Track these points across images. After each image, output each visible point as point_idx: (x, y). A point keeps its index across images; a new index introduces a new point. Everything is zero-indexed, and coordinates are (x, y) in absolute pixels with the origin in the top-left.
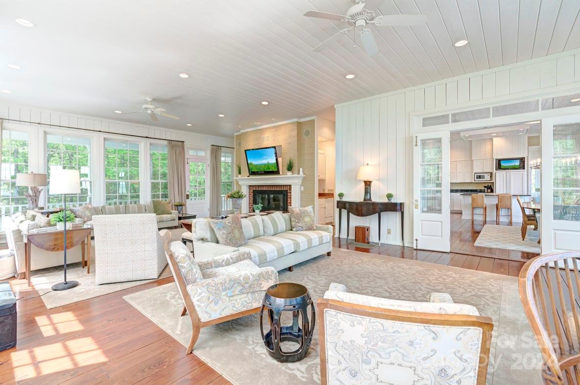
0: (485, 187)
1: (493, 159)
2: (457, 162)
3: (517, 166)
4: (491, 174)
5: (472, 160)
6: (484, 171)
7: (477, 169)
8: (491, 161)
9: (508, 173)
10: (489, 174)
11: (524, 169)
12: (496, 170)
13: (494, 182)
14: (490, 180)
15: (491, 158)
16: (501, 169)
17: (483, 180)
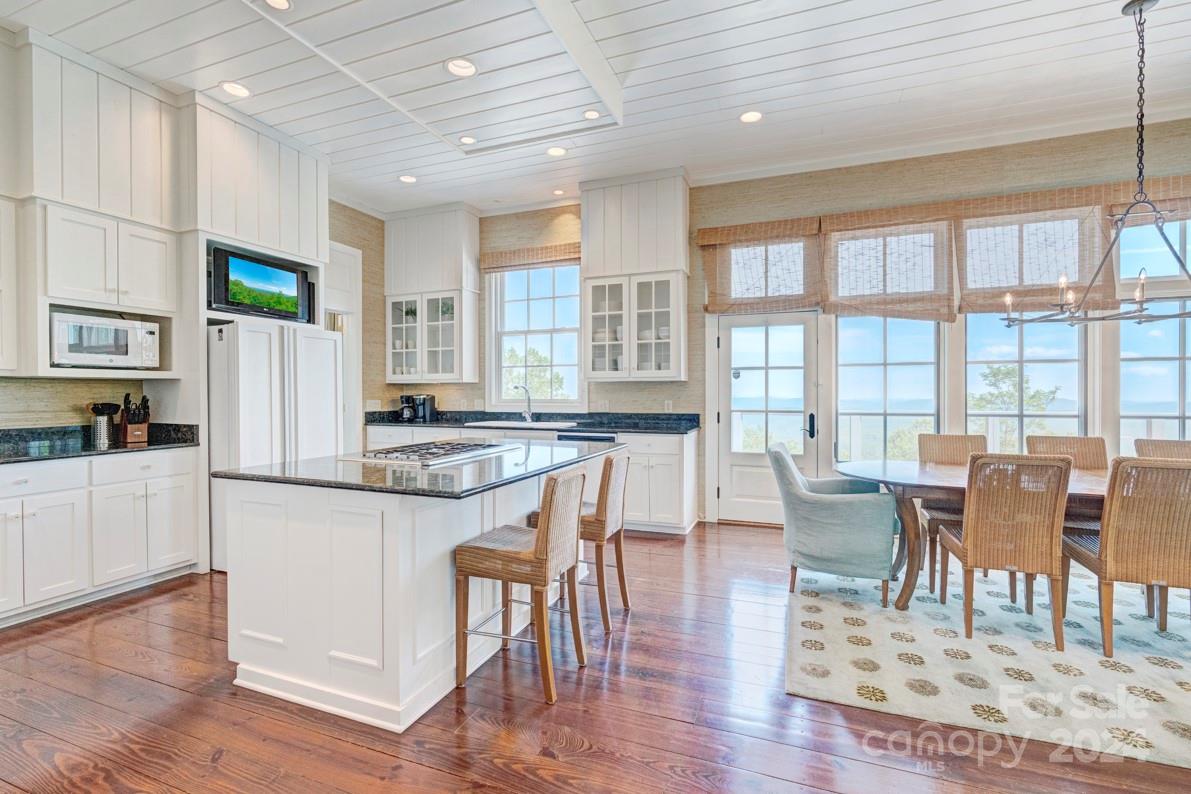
4: (165, 322)
6: (129, 305)
8: (165, 243)
9: (289, 333)
10: (155, 327)
11: (314, 323)
12: (209, 306)
13: (178, 380)
14: (158, 365)
15: (167, 228)
16: (228, 302)
17: (114, 365)
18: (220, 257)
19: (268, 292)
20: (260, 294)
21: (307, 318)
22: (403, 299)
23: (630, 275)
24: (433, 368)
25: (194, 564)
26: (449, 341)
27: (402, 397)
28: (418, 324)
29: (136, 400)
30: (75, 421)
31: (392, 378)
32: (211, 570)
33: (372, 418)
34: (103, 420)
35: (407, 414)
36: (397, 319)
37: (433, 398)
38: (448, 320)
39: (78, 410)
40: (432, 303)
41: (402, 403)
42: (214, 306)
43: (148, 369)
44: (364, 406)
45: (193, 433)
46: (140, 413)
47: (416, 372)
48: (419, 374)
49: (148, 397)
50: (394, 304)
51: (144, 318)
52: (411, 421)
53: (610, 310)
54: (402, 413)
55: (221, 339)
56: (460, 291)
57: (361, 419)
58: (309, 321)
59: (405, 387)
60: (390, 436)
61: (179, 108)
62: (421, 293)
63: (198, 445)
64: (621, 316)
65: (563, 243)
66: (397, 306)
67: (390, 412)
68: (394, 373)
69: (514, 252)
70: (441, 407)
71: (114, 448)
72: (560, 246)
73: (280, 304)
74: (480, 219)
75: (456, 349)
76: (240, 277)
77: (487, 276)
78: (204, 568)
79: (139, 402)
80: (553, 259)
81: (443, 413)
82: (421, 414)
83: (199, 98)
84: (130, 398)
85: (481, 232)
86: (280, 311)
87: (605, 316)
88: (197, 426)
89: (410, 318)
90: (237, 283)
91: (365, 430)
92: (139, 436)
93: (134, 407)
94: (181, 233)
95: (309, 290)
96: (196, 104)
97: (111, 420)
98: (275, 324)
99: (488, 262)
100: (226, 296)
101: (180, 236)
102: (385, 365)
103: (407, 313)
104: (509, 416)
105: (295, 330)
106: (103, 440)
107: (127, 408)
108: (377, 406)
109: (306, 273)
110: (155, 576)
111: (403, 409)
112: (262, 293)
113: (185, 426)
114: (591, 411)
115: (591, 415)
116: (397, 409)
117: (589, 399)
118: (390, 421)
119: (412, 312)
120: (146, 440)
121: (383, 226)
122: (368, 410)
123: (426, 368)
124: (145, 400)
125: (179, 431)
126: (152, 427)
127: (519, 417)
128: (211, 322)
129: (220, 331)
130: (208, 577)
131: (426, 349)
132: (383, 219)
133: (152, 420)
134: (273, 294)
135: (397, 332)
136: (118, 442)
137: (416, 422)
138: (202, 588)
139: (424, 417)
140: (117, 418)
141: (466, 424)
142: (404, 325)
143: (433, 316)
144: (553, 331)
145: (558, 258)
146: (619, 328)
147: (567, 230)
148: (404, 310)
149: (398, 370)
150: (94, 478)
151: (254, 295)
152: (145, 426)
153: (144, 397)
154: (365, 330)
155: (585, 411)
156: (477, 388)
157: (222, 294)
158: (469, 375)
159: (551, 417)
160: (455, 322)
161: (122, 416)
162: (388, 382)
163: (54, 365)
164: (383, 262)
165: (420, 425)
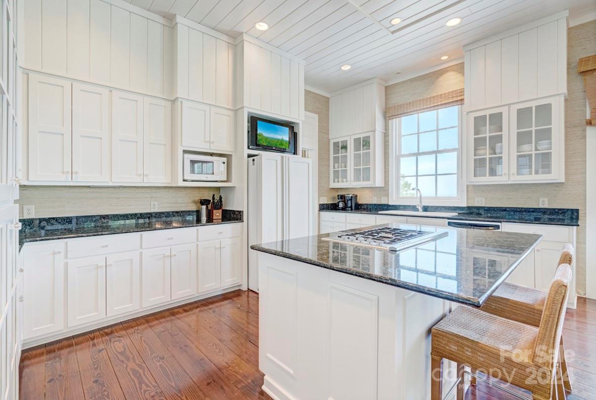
1: (239, 111)
4: (230, 158)
6: (214, 149)
8: (229, 116)
9: (286, 159)
10: (225, 159)
11: (297, 154)
12: (249, 148)
13: (234, 187)
14: (226, 180)
15: (231, 108)
16: (257, 145)
17: (208, 179)
18: (254, 121)
19: (276, 139)
20: (272, 141)
21: (293, 152)
22: (340, 140)
23: (509, 105)
24: (357, 179)
25: (241, 285)
26: (367, 161)
27: (338, 196)
28: (348, 154)
29: (217, 198)
30: (194, 208)
31: (334, 185)
32: (248, 289)
33: (323, 208)
34: (204, 207)
35: (341, 205)
36: (336, 151)
37: (356, 196)
38: (366, 149)
39: (195, 202)
40: (357, 141)
41: (339, 199)
42: (250, 147)
43: (222, 181)
44: (319, 201)
45: (240, 215)
46: (218, 205)
47: (347, 182)
48: (350, 183)
49: (222, 196)
50: (334, 143)
51: (221, 155)
52: (344, 209)
53: (490, 133)
54: (339, 205)
55: (254, 165)
56: (374, 131)
57: (317, 208)
58: (294, 154)
59: (339, 190)
60: (333, 218)
61: (236, 46)
62: (350, 136)
63: (243, 221)
64: (501, 136)
65: (447, 91)
66: (336, 145)
67: (332, 204)
68: (334, 182)
69: (410, 103)
70: (361, 201)
71: (209, 222)
72: (445, 94)
73: (282, 145)
74: (386, 87)
75: (371, 166)
76: (263, 132)
77: (390, 121)
78: (245, 288)
79: (218, 199)
80: (439, 104)
81: (361, 205)
82: (349, 205)
83: (245, 37)
84: (215, 197)
85: (386, 95)
86: (281, 149)
87: (486, 137)
88: (243, 211)
89: (343, 150)
90: (261, 135)
91: (319, 214)
92: (218, 216)
93: (216, 201)
94: (236, 110)
95: (294, 136)
96: (243, 40)
97: (207, 207)
98: (279, 155)
99: (390, 113)
100: (256, 142)
101: (236, 111)
102: (329, 177)
103: (342, 148)
104: (405, 207)
105: (289, 158)
106: (204, 218)
107: (213, 202)
108: (325, 201)
109: (293, 127)
110: (224, 290)
111: (339, 202)
113: (237, 211)
114: (470, 205)
115: (469, 208)
116: (336, 202)
117: (467, 196)
118: (332, 209)
119: (345, 147)
120: (221, 218)
121: (329, 100)
122: (321, 203)
123: (352, 179)
124: (221, 198)
125: (235, 214)
126: (223, 211)
127: (414, 208)
128: (249, 156)
129: (254, 160)
130: (246, 293)
131: (353, 167)
132: (329, 97)
133: (224, 208)
135: (336, 160)
136: (210, 220)
137: (347, 210)
138: (244, 298)
139: (351, 207)
140: (210, 206)
141: (379, 212)
142: (340, 155)
143: (357, 148)
144: (436, 152)
145: (443, 103)
146: (498, 145)
147: (450, 82)
148: (340, 146)
149: (336, 180)
150: (199, 238)
151: (268, 140)
152: (220, 211)
153: (220, 196)
154: (320, 159)
155: (465, 205)
156: (384, 190)
157: (255, 141)
158: (379, 182)
159: (436, 209)
160: (371, 150)
161: (212, 206)
162: (331, 187)
163: (184, 180)
164: (328, 121)
165: (350, 212)
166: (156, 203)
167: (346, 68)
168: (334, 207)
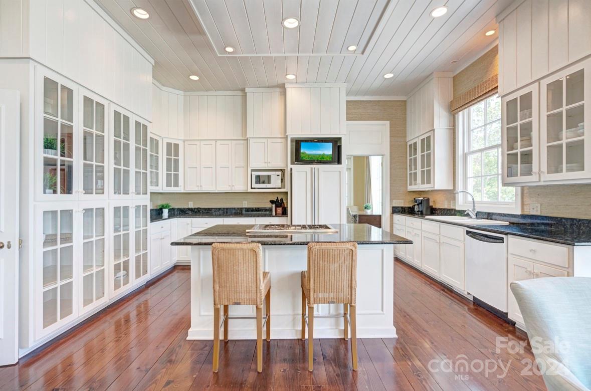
0: (272, 202)
1: (286, 137)
2: (218, 142)
3: (328, 156)
4: (283, 171)
5: (247, 140)
6: (271, 167)
7: (258, 161)
9: (314, 170)
10: (279, 173)
11: (340, 164)
14: (281, 187)
15: (283, 137)
16: (301, 161)
17: (267, 187)
18: (298, 143)
19: (317, 154)
20: (314, 156)
21: (337, 162)
22: (413, 142)
23: (539, 81)
24: (423, 181)
27: (414, 199)
28: (417, 155)
31: (410, 188)
33: (396, 210)
34: (274, 206)
36: (411, 153)
37: (429, 199)
38: (429, 150)
40: (423, 141)
41: (414, 202)
42: (293, 163)
43: (278, 188)
44: (391, 203)
47: (417, 184)
48: (419, 186)
50: (409, 146)
51: (276, 170)
53: (521, 120)
54: (414, 208)
57: (390, 210)
62: (418, 137)
63: (287, 216)
64: (531, 122)
66: (411, 146)
67: (407, 207)
68: (410, 185)
73: (324, 158)
74: (453, 77)
75: (431, 169)
83: (287, 85)
85: (454, 87)
86: (323, 161)
87: (517, 126)
89: (415, 152)
90: (304, 153)
91: (392, 217)
95: (338, 149)
96: (286, 88)
100: (299, 158)
102: (407, 181)
108: (399, 203)
109: (337, 141)
111: (414, 206)
112: (314, 155)
114: (524, 213)
115: (523, 216)
116: (411, 206)
117: (522, 202)
119: (415, 149)
120: (281, 213)
121: (406, 103)
122: (394, 205)
123: (420, 182)
131: (420, 170)
132: (405, 99)
134: (320, 155)
135: (411, 161)
141: (427, 217)
142: (413, 157)
143: (423, 149)
151: (311, 157)
152: (281, 208)
153: (282, 198)
154: (393, 163)
155: (519, 213)
156: (452, 193)
160: (432, 151)
162: (408, 190)
163: (252, 188)
164: (405, 124)
165: (420, 215)
166: (246, 202)
167: (389, 76)
168: (409, 211)
